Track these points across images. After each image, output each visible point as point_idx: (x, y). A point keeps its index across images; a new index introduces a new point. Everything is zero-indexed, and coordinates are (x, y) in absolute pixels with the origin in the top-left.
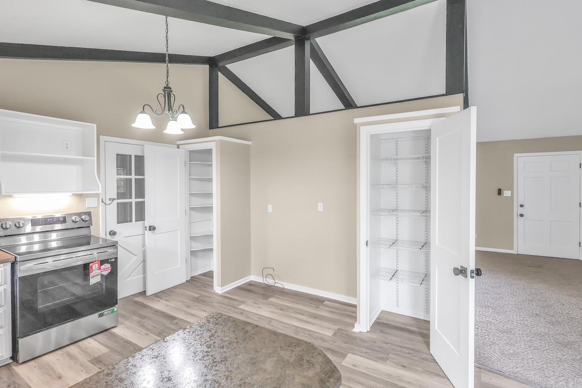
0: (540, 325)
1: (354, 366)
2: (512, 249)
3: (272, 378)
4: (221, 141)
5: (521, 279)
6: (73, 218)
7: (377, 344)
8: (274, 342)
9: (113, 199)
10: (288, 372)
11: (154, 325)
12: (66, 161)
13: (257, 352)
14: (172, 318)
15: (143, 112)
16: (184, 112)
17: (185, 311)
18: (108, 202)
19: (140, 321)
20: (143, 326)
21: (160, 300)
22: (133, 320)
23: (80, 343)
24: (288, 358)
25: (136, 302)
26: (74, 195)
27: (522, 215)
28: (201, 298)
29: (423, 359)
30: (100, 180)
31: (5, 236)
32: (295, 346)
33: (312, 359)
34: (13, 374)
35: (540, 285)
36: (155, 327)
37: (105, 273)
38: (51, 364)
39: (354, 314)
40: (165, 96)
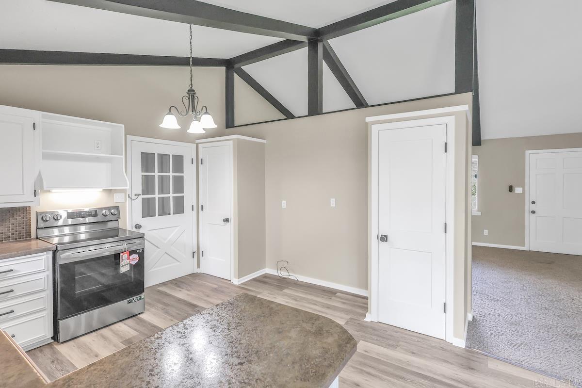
0: (548, 317)
1: (365, 351)
2: (524, 246)
3: (296, 343)
4: (238, 139)
5: (531, 275)
6: (104, 212)
7: (388, 333)
8: (297, 317)
9: (139, 195)
10: (310, 339)
11: (177, 312)
12: (98, 159)
13: (283, 324)
14: (194, 306)
15: (170, 113)
16: (206, 113)
17: (205, 300)
18: (134, 197)
19: (165, 308)
20: (167, 313)
21: (181, 289)
22: (158, 307)
23: (112, 327)
24: (310, 329)
25: (159, 291)
26: (104, 190)
27: (533, 212)
28: (220, 289)
29: (432, 347)
30: (126, 174)
31: (45, 228)
32: (315, 320)
33: (330, 329)
34: (55, 352)
35: (550, 281)
36: (178, 314)
37: (134, 263)
38: (88, 344)
39: (366, 306)
40: (189, 98)
